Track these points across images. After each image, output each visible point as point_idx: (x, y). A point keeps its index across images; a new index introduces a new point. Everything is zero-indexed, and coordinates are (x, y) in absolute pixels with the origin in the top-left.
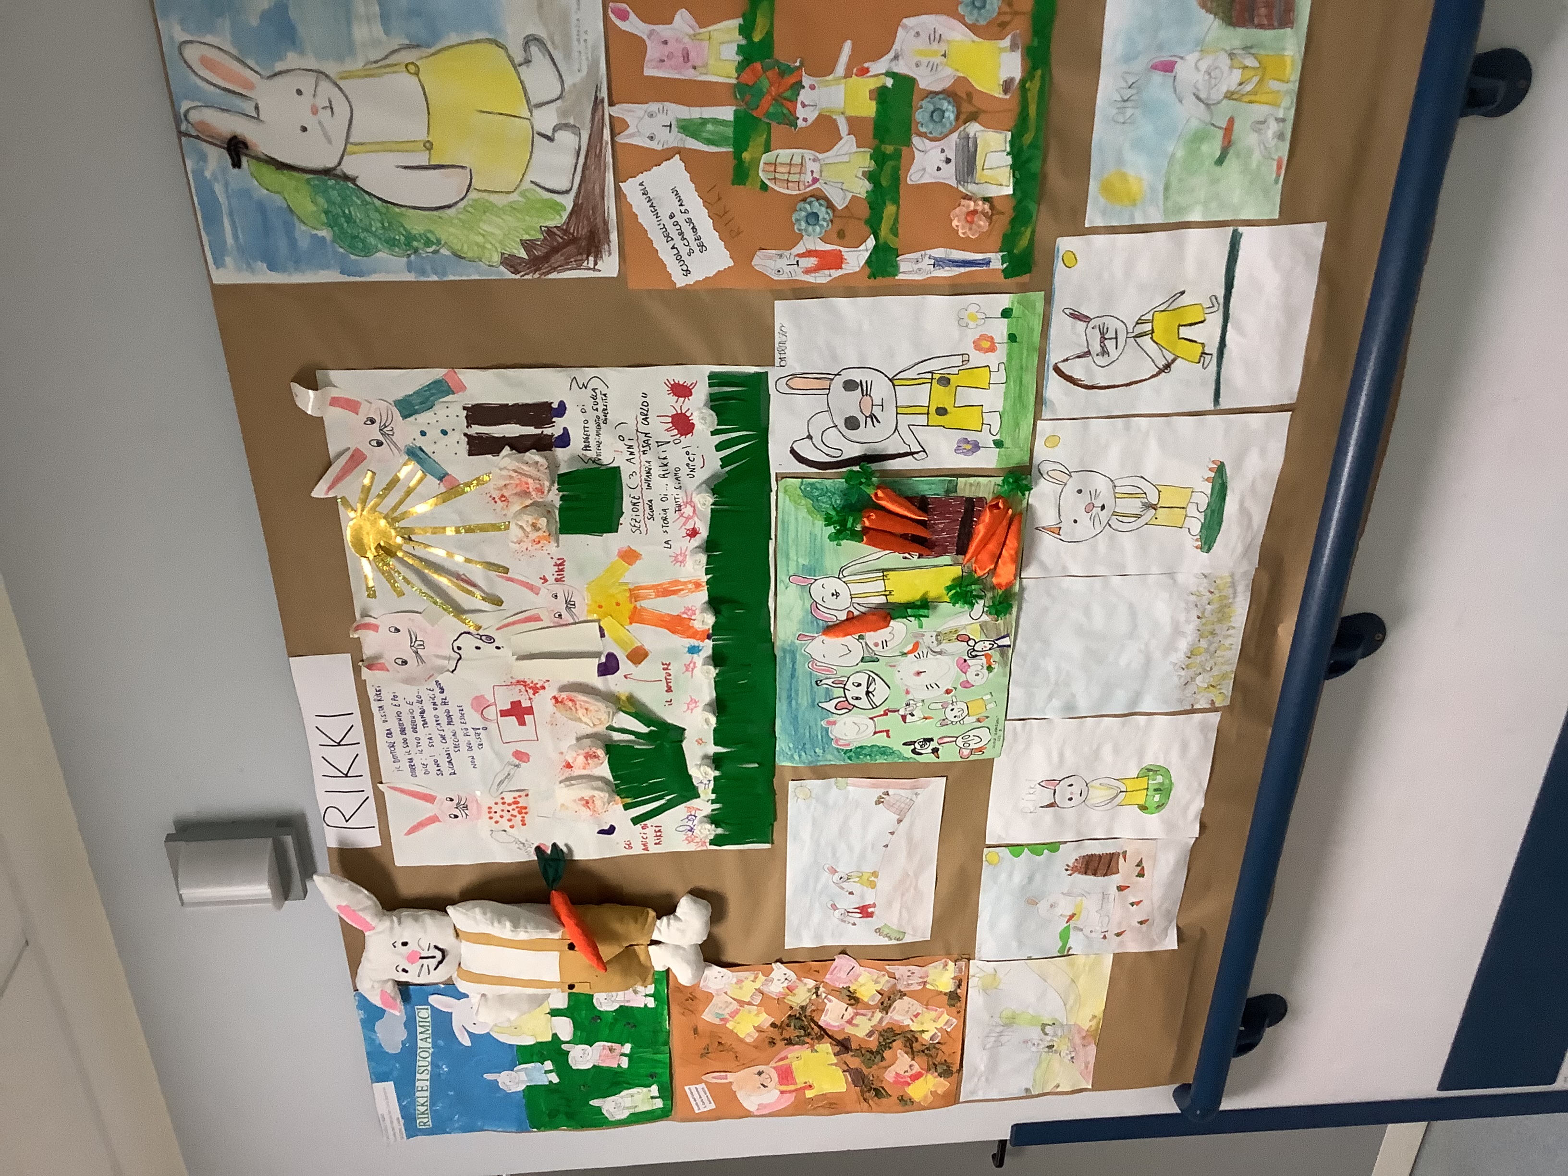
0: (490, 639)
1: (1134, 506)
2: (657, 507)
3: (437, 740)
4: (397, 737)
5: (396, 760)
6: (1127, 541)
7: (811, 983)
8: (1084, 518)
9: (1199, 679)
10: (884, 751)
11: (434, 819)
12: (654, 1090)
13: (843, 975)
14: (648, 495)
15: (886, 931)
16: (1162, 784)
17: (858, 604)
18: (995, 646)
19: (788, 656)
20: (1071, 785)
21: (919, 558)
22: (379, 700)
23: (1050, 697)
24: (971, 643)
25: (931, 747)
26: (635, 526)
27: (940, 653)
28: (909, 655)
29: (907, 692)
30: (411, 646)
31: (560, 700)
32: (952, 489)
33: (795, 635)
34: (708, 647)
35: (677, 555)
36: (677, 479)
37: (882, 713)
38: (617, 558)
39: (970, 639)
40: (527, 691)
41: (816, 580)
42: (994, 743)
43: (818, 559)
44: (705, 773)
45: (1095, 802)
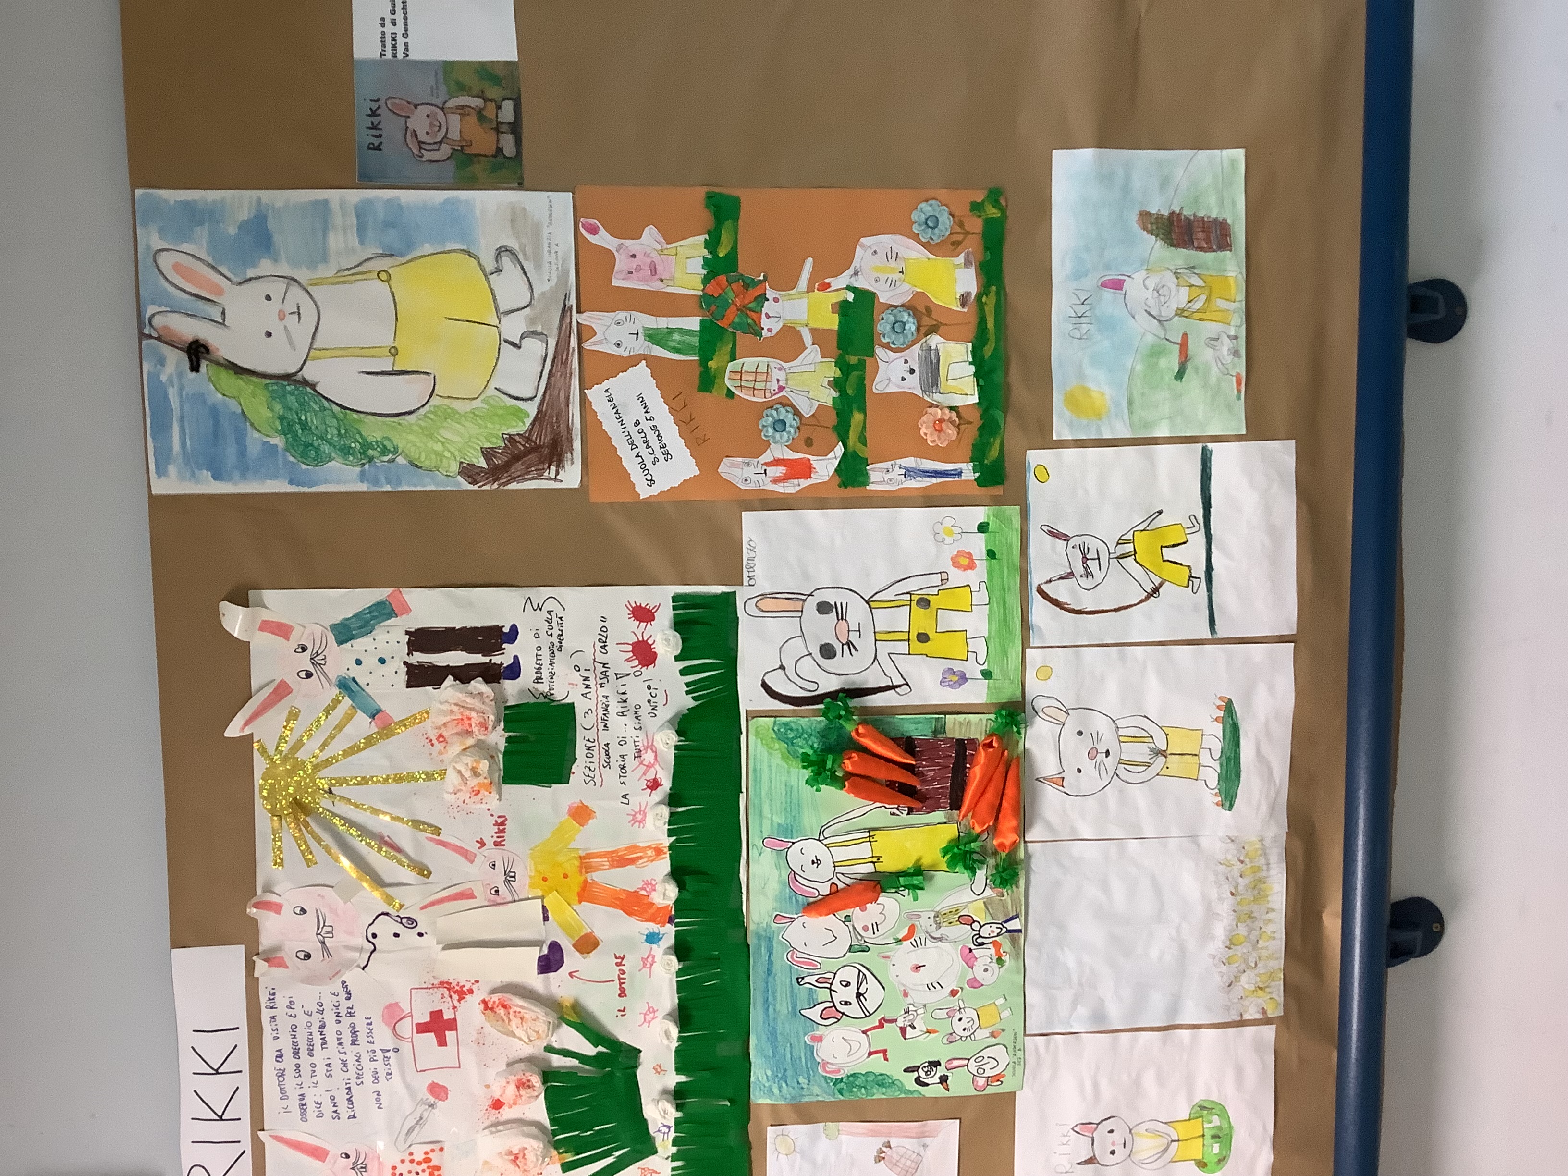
0: (412, 922)
1: (1140, 752)
2: (615, 752)
3: (337, 1065)
4: (289, 1061)
5: (284, 1096)
6: (1139, 795)
8: (1088, 766)
9: (1244, 978)
10: (882, 1081)
14: (604, 737)
16: (1219, 1128)
17: (842, 874)
18: (1004, 930)
19: (763, 944)
20: (1111, 1131)
21: (908, 814)
22: (272, 1008)
23: (1075, 1004)
24: (976, 926)
25: (938, 1075)
26: (589, 776)
27: (940, 939)
28: (904, 943)
29: (906, 994)
30: (317, 934)
31: (490, 1006)
32: (940, 729)
33: (772, 915)
34: (669, 932)
35: (636, 813)
36: (637, 718)
37: (877, 1024)
38: (567, 817)
39: (974, 921)
40: (451, 997)
41: (793, 843)
42: (1014, 1068)
43: (794, 817)
44: (665, 1112)
45: (1143, 1156)
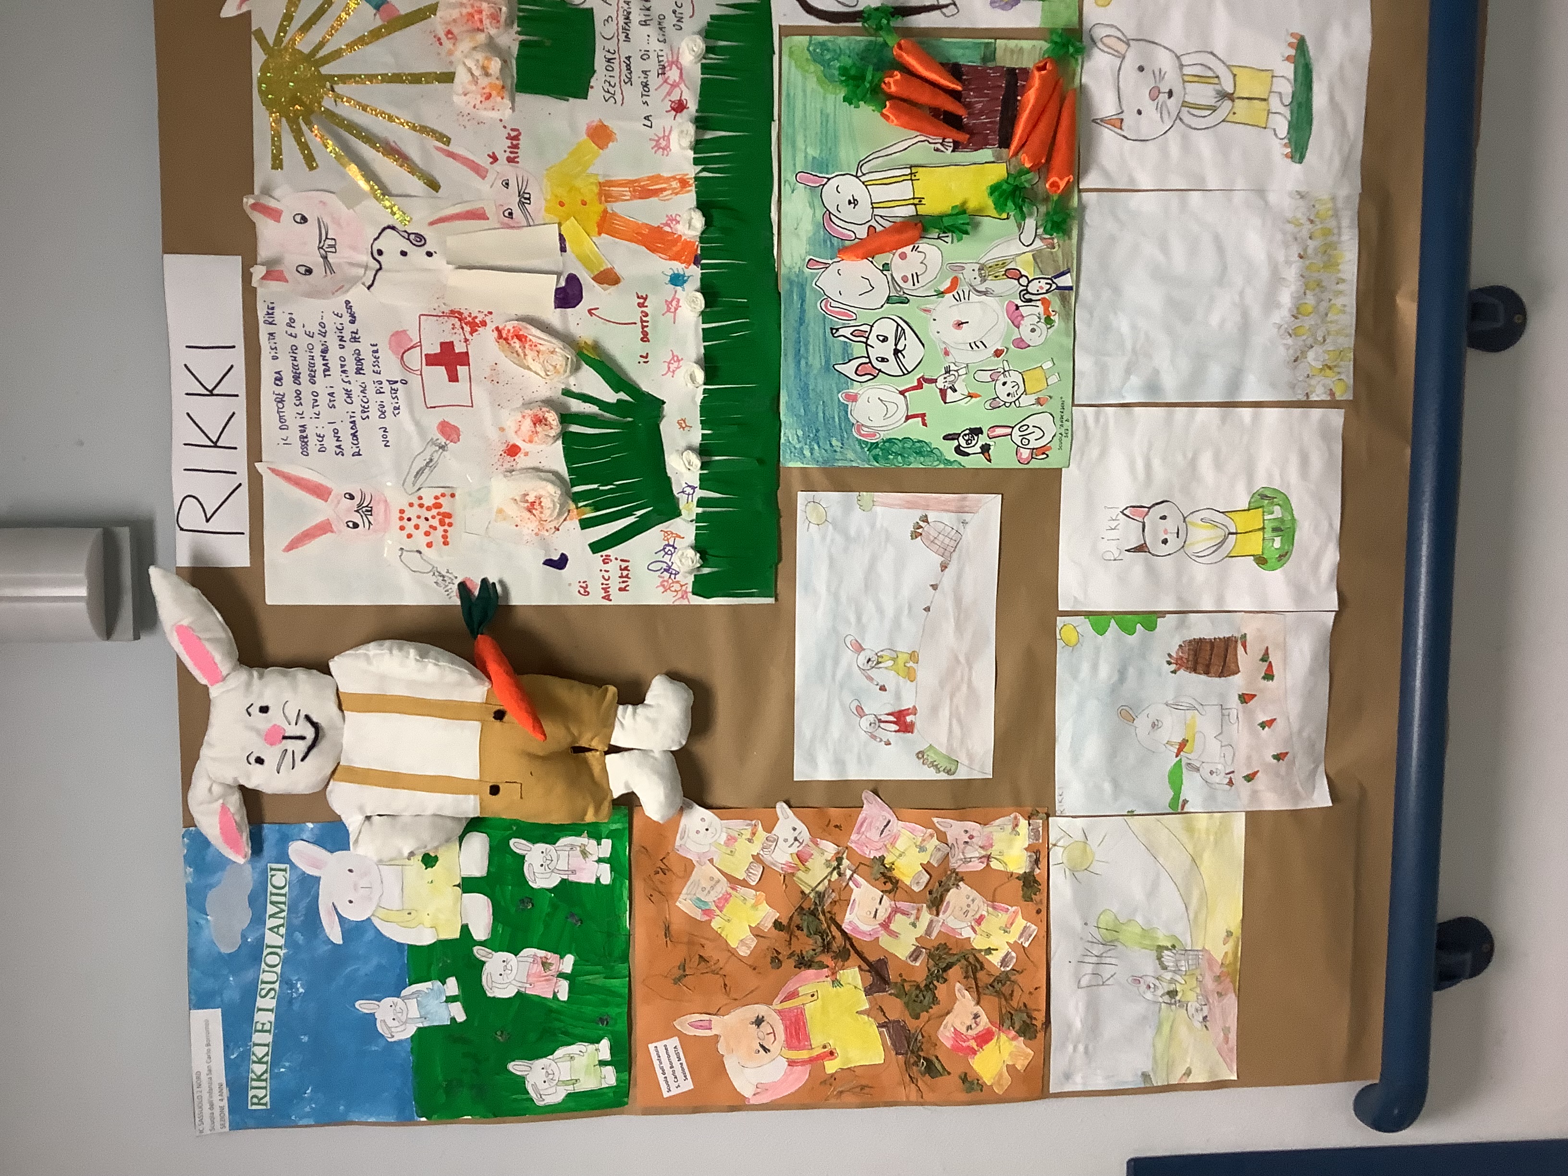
0: (419, 240)
2: (637, 66)
3: (340, 396)
4: (288, 387)
5: (283, 425)
6: (1204, 143)
7: (830, 848)
8: (1149, 108)
9: (1311, 355)
10: (920, 449)
11: (325, 528)
12: (604, 1049)
13: (874, 835)
14: (626, 50)
15: (932, 756)
16: (1281, 520)
17: (881, 216)
18: (1054, 286)
19: (795, 290)
20: (1164, 518)
21: (953, 151)
22: (271, 323)
23: (1128, 372)
24: (1024, 281)
25: (980, 444)
26: (608, 92)
27: (985, 293)
28: (947, 295)
29: (947, 353)
30: (319, 248)
31: (504, 336)
32: (990, 55)
33: (804, 260)
34: (695, 272)
35: (660, 138)
36: (661, 29)
37: (916, 384)
38: (585, 137)
39: (1022, 276)
40: (462, 328)
41: (829, 179)
42: (1060, 440)
43: (830, 149)
44: (689, 463)
45: (1198, 548)
